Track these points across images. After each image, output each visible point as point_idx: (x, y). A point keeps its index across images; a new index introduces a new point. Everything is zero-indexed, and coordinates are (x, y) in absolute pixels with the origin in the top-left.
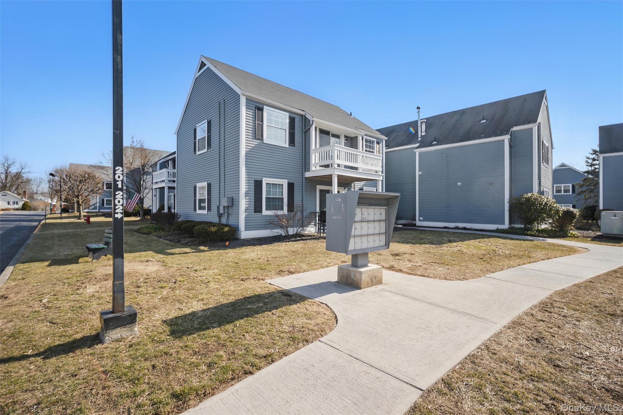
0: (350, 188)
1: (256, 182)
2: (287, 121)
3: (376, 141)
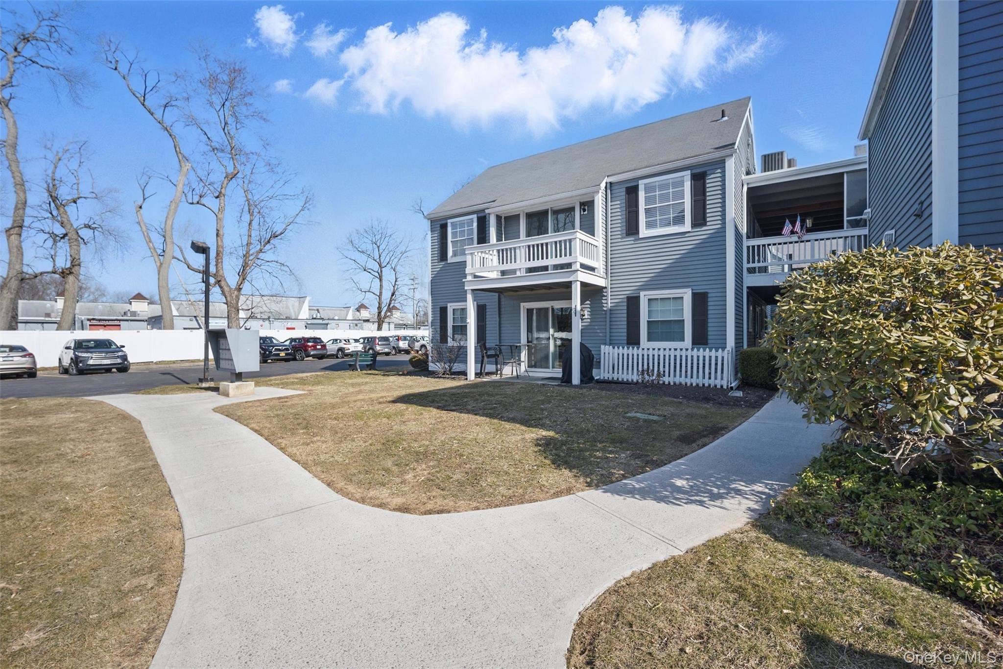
1: (441, 309)
2: (475, 224)
3: (691, 174)
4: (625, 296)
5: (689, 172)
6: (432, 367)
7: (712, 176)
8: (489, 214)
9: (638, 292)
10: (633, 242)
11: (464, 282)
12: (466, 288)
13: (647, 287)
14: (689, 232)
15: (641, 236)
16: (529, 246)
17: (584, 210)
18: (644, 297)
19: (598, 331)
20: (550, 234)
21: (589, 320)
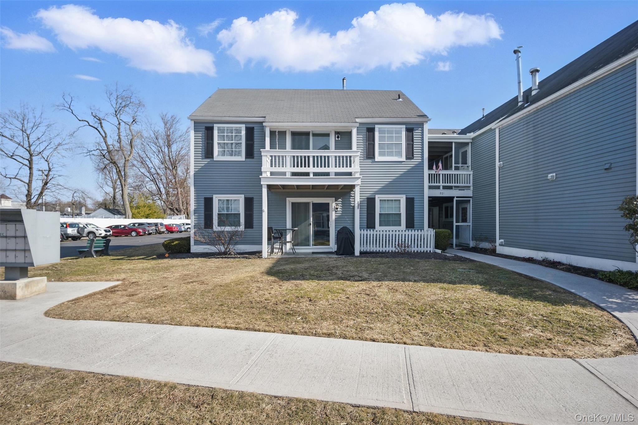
0: (348, 197)
1: (206, 199)
2: (243, 133)
3: (406, 128)
4: (366, 197)
5: (404, 126)
6: (194, 249)
7: (416, 131)
8: (266, 126)
9: (374, 195)
10: (371, 163)
11: (260, 179)
12: (262, 183)
13: (380, 192)
14: (404, 162)
15: (376, 160)
16: (294, 157)
17: (338, 137)
18: (378, 198)
19: (347, 219)
20: (311, 150)
21: (341, 212)
